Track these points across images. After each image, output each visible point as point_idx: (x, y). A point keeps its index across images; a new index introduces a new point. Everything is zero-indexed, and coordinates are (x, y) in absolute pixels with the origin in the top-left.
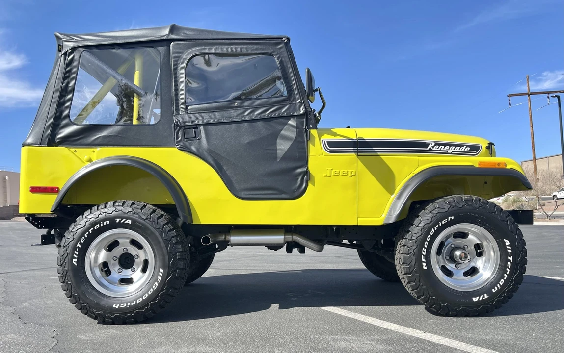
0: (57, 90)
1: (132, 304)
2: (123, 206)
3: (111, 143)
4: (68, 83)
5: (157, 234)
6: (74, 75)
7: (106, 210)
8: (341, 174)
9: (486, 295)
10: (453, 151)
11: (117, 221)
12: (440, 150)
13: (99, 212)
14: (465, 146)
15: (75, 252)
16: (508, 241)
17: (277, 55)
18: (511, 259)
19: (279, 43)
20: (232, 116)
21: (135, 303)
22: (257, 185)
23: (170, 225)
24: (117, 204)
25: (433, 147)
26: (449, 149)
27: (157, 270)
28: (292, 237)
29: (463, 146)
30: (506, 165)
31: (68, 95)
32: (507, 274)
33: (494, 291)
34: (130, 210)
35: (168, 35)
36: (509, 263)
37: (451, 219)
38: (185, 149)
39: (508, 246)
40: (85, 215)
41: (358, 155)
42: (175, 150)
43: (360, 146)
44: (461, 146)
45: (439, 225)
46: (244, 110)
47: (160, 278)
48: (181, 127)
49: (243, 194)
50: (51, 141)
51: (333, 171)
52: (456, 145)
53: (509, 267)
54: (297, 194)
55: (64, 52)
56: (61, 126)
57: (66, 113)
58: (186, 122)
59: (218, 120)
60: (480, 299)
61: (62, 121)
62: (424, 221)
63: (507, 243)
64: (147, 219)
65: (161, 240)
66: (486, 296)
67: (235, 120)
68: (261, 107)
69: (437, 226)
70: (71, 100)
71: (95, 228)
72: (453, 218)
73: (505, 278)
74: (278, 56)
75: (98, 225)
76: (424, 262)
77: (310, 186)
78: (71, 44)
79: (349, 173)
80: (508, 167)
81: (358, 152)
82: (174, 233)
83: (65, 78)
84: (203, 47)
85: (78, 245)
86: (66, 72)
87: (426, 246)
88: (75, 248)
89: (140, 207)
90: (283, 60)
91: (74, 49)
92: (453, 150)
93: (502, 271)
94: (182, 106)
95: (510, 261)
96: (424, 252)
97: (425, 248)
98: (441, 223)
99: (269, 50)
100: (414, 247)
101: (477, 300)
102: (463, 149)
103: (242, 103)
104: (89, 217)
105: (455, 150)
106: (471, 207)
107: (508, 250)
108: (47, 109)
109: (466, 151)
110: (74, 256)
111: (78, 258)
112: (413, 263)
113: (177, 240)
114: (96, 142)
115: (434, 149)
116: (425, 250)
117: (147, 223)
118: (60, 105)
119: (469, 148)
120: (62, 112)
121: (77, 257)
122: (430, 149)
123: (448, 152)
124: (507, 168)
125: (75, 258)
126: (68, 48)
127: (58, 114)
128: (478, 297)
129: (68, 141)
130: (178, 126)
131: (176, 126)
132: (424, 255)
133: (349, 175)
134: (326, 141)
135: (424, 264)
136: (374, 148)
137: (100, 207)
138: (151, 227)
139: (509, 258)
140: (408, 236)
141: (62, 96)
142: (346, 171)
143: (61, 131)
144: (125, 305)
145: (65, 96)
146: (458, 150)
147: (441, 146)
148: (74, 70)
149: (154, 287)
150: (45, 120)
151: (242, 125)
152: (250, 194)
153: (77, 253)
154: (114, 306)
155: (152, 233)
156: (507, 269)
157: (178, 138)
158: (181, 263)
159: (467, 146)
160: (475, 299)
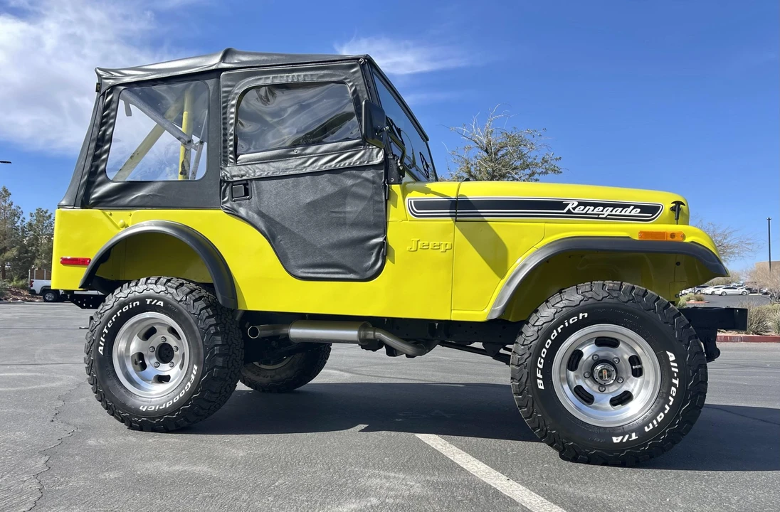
0: (93, 140)
1: (161, 408)
2: (156, 284)
3: (149, 204)
4: (105, 131)
5: (192, 321)
6: (112, 121)
7: (137, 289)
8: (430, 247)
9: (634, 435)
10: (609, 215)
11: (148, 303)
12: (586, 214)
13: (129, 291)
14: (632, 207)
15: (102, 339)
16: (672, 355)
17: (350, 82)
18: (676, 382)
19: (353, 66)
20: (290, 167)
21: (164, 407)
22: (318, 260)
23: (209, 310)
24: (149, 281)
25: (574, 209)
26: (602, 211)
27: (191, 366)
28: (374, 334)
29: (628, 206)
30: (684, 237)
31: (105, 146)
32: (669, 406)
33: (647, 429)
34: (163, 288)
35: (219, 63)
36: (673, 389)
37: (583, 316)
38: (233, 213)
39: (673, 361)
40: (115, 294)
41: (456, 221)
42: (220, 213)
43: (460, 208)
44: (625, 206)
45: (564, 325)
46: (304, 159)
47: (193, 377)
48: (228, 183)
49: (300, 272)
50: (85, 202)
51: (420, 243)
52: (615, 206)
53: (674, 395)
54: (369, 273)
55: (102, 92)
56: (96, 183)
57: (102, 167)
58: (235, 176)
59: (273, 173)
60: (624, 440)
61: (98, 177)
62: (543, 319)
63: (672, 357)
64: (181, 301)
65: (196, 328)
66: (634, 437)
67: (292, 173)
68: (327, 155)
69: (562, 326)
70: (108, 151)
71: (124, 310)
72: (586, 315)
73: (666, 412)
74: (351, 84)
75: (127, 307)
76: (540, 379)
77: (388, 263)
78: (111, 82)
79: (442, 246)
80: (688, 240)
81: (456, 216)
82: (213, 321)
83: (102, 124)
84: (259, 77)
85: (105, 330)
86: (103, 118)
87: (544, 356)
88: (101, 333)
89: (176, 286)
90: (358, 88)
91: (113, 88)
92: (608, 212)
93: (662, 401)
94: (231, 156)
95: (674, 385)
96: (540, 363)
97: (542, 357)
98: (568, 322)
99: (340, 76)
100: (526, 356)
101: (618, 441)
102: (627, 212)
103: (304, 150)
104: (118, 296)
105: (614, 213)
106: (615, 300)
107: (673, 369)
108: (83, 163)
109: (632, 214)
110: (101, 343)
111: (104, 346)
112: (524, 380)
113: (216, 329)
114: (134, 203)
115: (576, 211)
116: (542, 361)
117: (182, 306)
118: (96, 158)
119: (639, 210)
120: (97, 167)
121: (103, 344)
122: (569, 212)
123: (600, 216)
124: (685, 241)
125: (102, 346)
126: (107, 87)
127: (93, 169)
128: (621, 437)
129: (103, 202)
130: (225, 182)
131: (222, 181)
132: (539, 368)
133: (443, 249)
134: (412, 201)
135: (540, 382)
136: (479, 211)
137: (131, 285)
138: (185, 312)
139: (674, 381)
140: (520, 339)
141: (98, 147)
142: (437, 243)
143: (95, 191)
144: (154, 408)
145: (102, 146)
146: (618, 213)
147: (588, 208)
148: (113, 114)
149: (186, 388)
150: (80, 177)
151: (301, 179)
152: (309, 273)
153: (104, 340)
154: (141, 408)
155: (186, 319)
156: (670, 398)
157: (224, 197)
158: (220, 360)
159: (636, 207)
160: (616, 440)
